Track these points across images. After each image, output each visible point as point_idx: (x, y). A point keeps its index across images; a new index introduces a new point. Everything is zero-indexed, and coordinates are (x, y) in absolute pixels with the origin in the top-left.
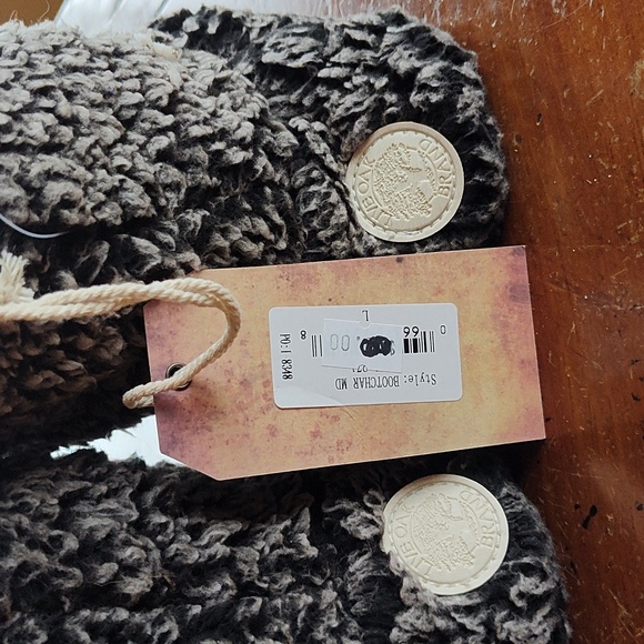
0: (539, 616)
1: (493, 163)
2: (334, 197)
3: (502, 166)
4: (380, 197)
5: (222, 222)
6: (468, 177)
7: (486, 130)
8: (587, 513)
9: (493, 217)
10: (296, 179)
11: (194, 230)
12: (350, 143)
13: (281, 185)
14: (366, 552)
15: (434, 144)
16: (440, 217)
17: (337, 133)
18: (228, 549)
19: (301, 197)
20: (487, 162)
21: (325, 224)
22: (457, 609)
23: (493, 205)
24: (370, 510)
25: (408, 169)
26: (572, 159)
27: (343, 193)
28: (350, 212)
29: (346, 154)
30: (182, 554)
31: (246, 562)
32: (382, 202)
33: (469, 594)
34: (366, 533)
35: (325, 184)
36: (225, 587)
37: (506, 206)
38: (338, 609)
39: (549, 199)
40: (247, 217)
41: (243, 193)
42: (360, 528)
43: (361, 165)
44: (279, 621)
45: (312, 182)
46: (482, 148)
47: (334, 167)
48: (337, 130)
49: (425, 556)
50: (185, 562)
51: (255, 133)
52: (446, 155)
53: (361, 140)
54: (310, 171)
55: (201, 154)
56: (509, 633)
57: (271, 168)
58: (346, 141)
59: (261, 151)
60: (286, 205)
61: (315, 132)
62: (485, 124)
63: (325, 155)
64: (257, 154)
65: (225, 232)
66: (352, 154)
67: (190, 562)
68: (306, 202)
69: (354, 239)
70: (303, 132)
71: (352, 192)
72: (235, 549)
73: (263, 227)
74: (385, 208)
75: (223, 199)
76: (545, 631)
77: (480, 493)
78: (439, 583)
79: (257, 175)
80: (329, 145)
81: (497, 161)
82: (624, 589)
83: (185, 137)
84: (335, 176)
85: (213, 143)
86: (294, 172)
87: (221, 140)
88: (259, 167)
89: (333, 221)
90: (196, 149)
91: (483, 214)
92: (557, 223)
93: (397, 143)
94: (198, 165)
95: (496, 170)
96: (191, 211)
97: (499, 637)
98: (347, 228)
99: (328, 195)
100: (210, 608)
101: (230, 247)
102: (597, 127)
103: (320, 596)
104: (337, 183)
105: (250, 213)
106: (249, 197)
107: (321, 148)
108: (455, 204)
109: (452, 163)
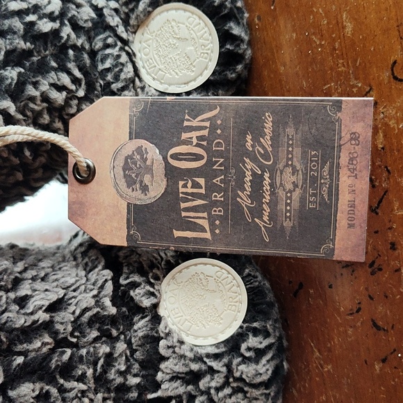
0: (264, 361)
1: (240, 36)
2: (124, 58)
3: (246, 38)
4: (158, 59)
5: (33, 77)
6: (222, 45)
7: (235, 11)
8: (297, 287)
9: (239, 76)
10: (96, 44)
11: (11, 84)
12: (136, 18)
13: (83, 48)
14: (146, 316)
15: (197, 20)
16: (201, 74)
17: (127, 10)
18: (48, 316)
19: (99, 57)
20: (235, 35)
21: (117, 78)
22: (208, 356)
23: (239, 67)
24: (152, 285)
25: (178, 39)
26: (295, 35)
27: (131, 56)
28: (136, 69)
29: (133, 26)
30: (11, 321)
31: (62, 323)
32: (159, 63)
33: (217, 345)
34: (146, 302)
35: (117, 48)
36: (44, 344)
37: (249, 67)
38: (126, 356)
39: (279, 64)
40: (53, 73)
41: (52, 55)
42: (143, 298)
43: (145, 34)
44: (83, 367)
45: (107, 46)
46: (232, 24)
47: (124, 35)
48: (127, 8)
49: (188, 318)
50: (13, 326)
51: (62, 9)
52: (206, 29)
53: (144, 16)
54: (106, 39)
55: (17, 24)
56: (242, 373)
57: (73, 36)
58: (133, 16)
59: (66, 22)
60: (85, 64)
61: (111, 9)
62: (235, 6)
63: (117, 26)
64: (62, 24)
65: (35, 85)
66: (138, 26)
67: (17, 326)
68: (103, 61)
69: (139, 90)
70: (102, 9)
71: (138, 55)
72: (53, 314)
73: (65, 80)
74: (161, 67)
75: (35, 59)
76: (268, 370)
77: (229, 273)
78: (197, 337)
79: (63, 41)
80: (121, 19)
81: (243, 35)
82: (318, 339)
83: (5, 10)
84: (125, 42)
85: (28, 15)
86: (94, 38)
87: (34, 13)
88: (64, 34)
89: (123, 76)
90: (14, 20)
91: (232, 74)
92: (283, 82)
93: (170, 19)
94: (15, 33)
95: (242, 41)
96: (9, 68)
97: (235, 375)
98: (133, 82)
99: (119, 56)
100: (31, 359)
101: (41, 96)
102: (312, 12)
103: (114, 347)
104: (127, 48)
105: (55, 70)
106: (55, 57)
107: (114, 21)
108: (212, 65)
109: (210, 34)
